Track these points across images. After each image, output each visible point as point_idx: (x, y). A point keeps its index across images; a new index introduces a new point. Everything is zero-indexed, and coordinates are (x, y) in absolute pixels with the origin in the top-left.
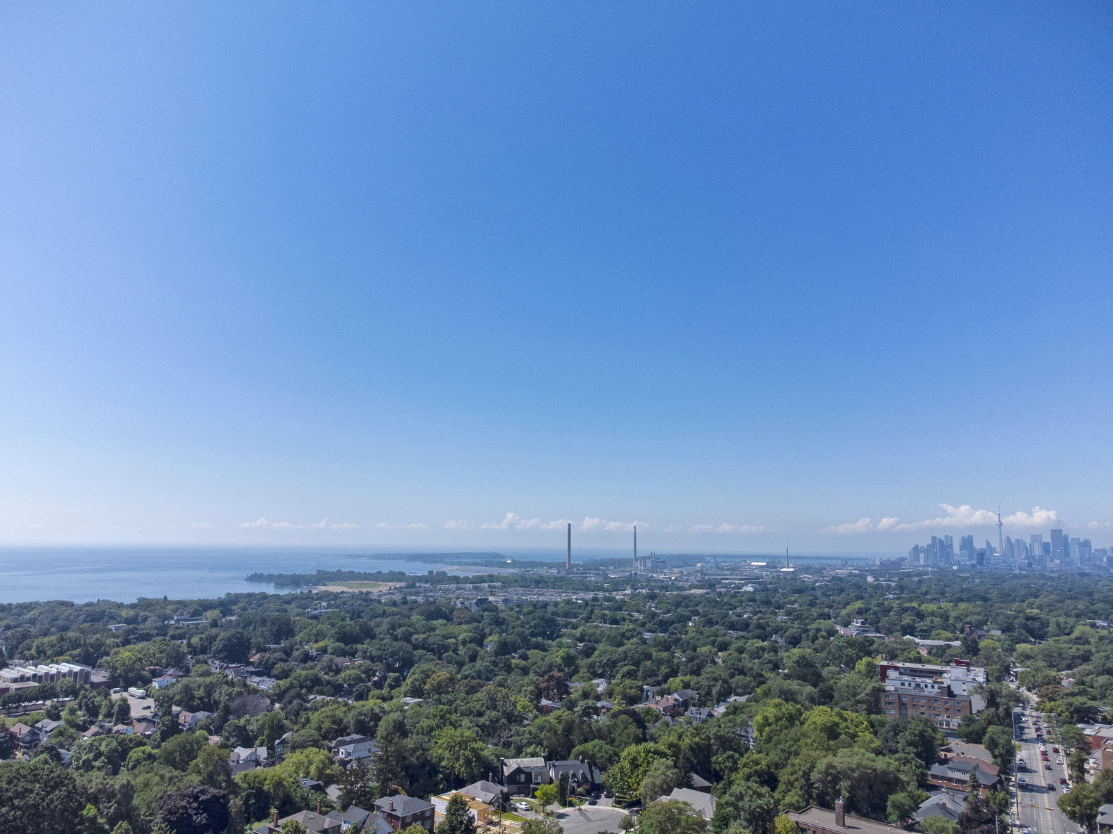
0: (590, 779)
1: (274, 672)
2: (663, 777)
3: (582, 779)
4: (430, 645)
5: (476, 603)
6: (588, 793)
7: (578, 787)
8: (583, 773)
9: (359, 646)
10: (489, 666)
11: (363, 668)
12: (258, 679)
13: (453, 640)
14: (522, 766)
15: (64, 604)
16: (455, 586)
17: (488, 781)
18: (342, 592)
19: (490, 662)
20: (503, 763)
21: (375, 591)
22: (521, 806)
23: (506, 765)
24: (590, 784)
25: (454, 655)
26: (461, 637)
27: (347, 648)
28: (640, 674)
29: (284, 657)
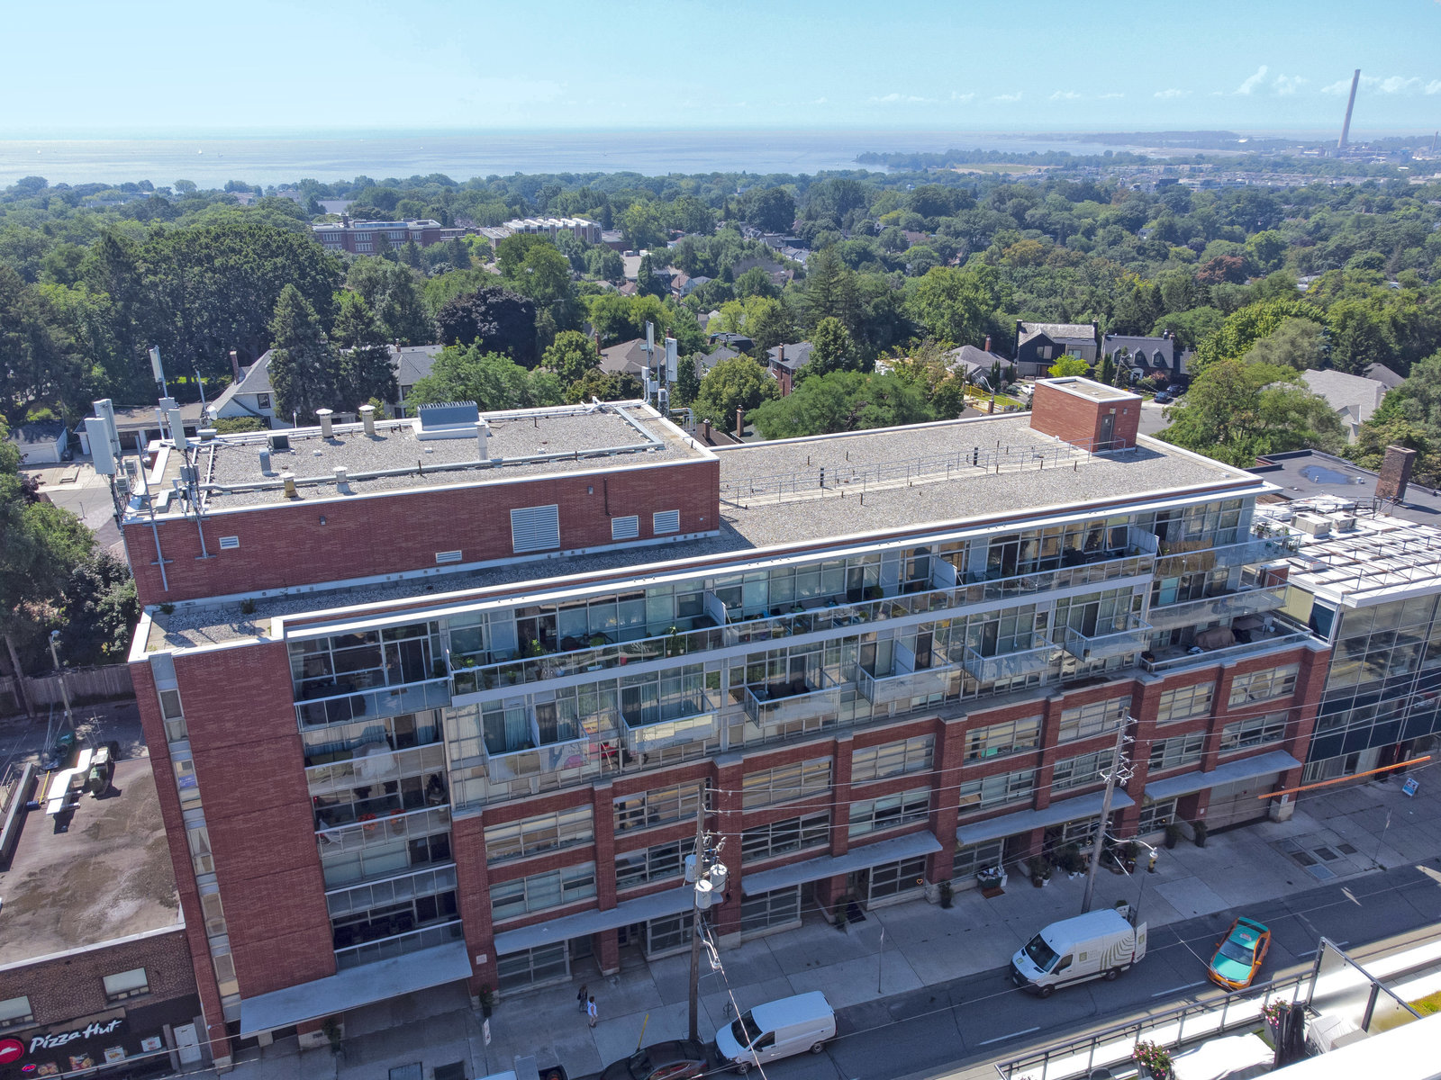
0: (1170, 364)
1: (816, 242)
2: (1287, 347)
3: (1155, 363)
4: (1051, 224)
5: (1156, 186)
6: (1160, 386)
7: (1145, 375)
8: (1159, 354)
9: (943, 219)
10: (1130, 252)
11: (937, 245)
12: (794, 251)
13: (1090, 220)
14: (1052, 335)
15: (631, 175)
16: (1136, 167)
17: (983, 349)
18: (971, 174)
19: (1134, 248)
20: (1020, 328)
21: (1015, 175)
22: (1025, 390)
23: (1025, 331)
24: (1169, 373)
25: (1084, 239)
26: (1102, 217)
27: (926, 221)
28: (1389, 265)
29: (832, 224)
